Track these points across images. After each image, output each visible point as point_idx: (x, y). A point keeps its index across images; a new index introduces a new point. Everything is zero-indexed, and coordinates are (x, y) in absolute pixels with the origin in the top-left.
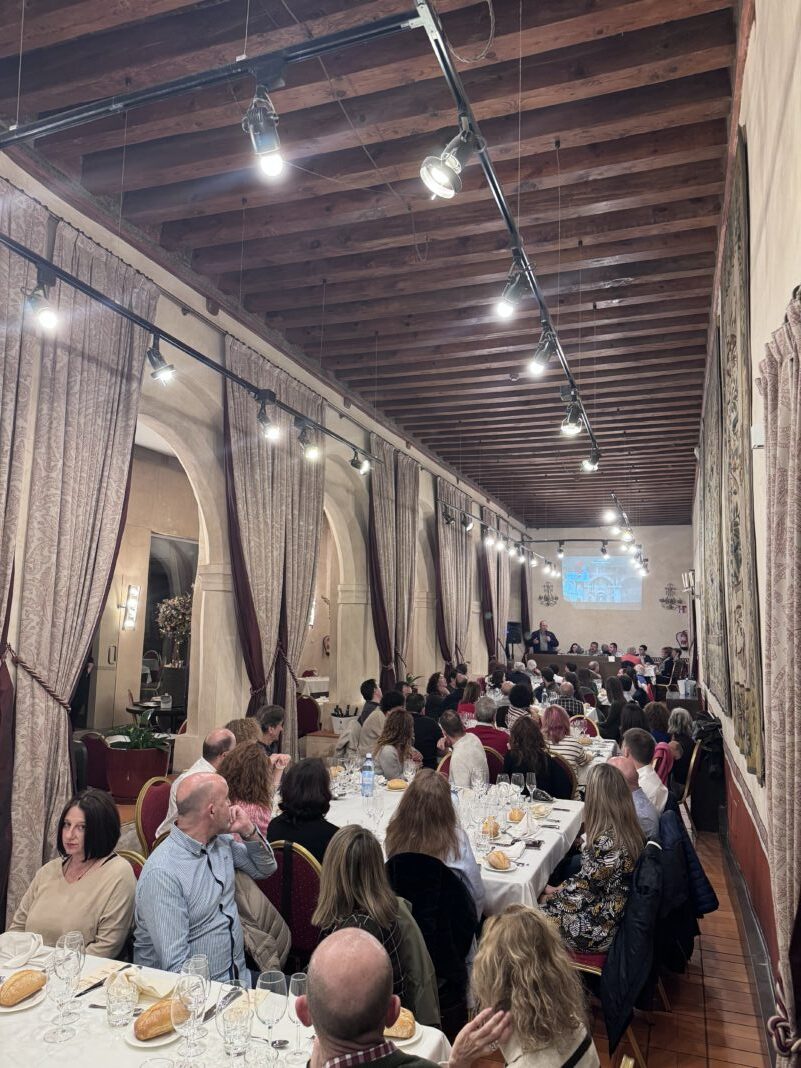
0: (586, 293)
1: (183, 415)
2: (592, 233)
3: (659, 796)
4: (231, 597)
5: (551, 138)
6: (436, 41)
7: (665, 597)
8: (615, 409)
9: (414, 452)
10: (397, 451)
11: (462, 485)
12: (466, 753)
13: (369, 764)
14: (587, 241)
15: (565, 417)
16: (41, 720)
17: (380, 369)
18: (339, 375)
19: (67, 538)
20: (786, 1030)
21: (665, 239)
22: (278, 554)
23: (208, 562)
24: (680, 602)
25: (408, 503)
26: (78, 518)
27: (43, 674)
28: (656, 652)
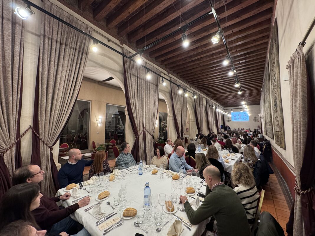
0: (238, 60)
1: (165, 91)
2: (239, 48)
3: (259, 153)
4: (173, 120)
5: (231, 31)
6: (215, 15)
7: (254, 119)
8: (243, 82)
9: (202, 95)
10: (199, 95)
11: (211, 100)
12: (217, 145)
13: (200, 146)
14: (238, 50)
15: (235, 83)
16: (149, 138)
17: (197, 80)
18: (189, 82)
19: (151, 111)
20: (299, 190)
21: (255, 46)
22: (180, 113)
23: (169, 115)
24: (258, 120)
25: (202, 104)
26: (152, 107)
27: (149, 131)
28: (253, 130)
